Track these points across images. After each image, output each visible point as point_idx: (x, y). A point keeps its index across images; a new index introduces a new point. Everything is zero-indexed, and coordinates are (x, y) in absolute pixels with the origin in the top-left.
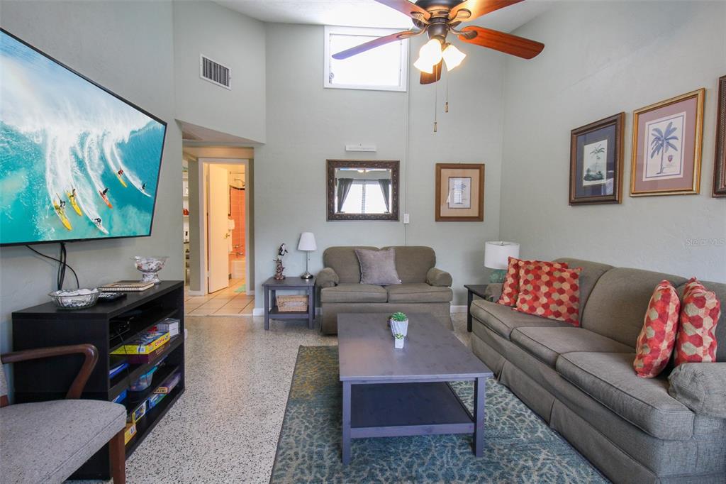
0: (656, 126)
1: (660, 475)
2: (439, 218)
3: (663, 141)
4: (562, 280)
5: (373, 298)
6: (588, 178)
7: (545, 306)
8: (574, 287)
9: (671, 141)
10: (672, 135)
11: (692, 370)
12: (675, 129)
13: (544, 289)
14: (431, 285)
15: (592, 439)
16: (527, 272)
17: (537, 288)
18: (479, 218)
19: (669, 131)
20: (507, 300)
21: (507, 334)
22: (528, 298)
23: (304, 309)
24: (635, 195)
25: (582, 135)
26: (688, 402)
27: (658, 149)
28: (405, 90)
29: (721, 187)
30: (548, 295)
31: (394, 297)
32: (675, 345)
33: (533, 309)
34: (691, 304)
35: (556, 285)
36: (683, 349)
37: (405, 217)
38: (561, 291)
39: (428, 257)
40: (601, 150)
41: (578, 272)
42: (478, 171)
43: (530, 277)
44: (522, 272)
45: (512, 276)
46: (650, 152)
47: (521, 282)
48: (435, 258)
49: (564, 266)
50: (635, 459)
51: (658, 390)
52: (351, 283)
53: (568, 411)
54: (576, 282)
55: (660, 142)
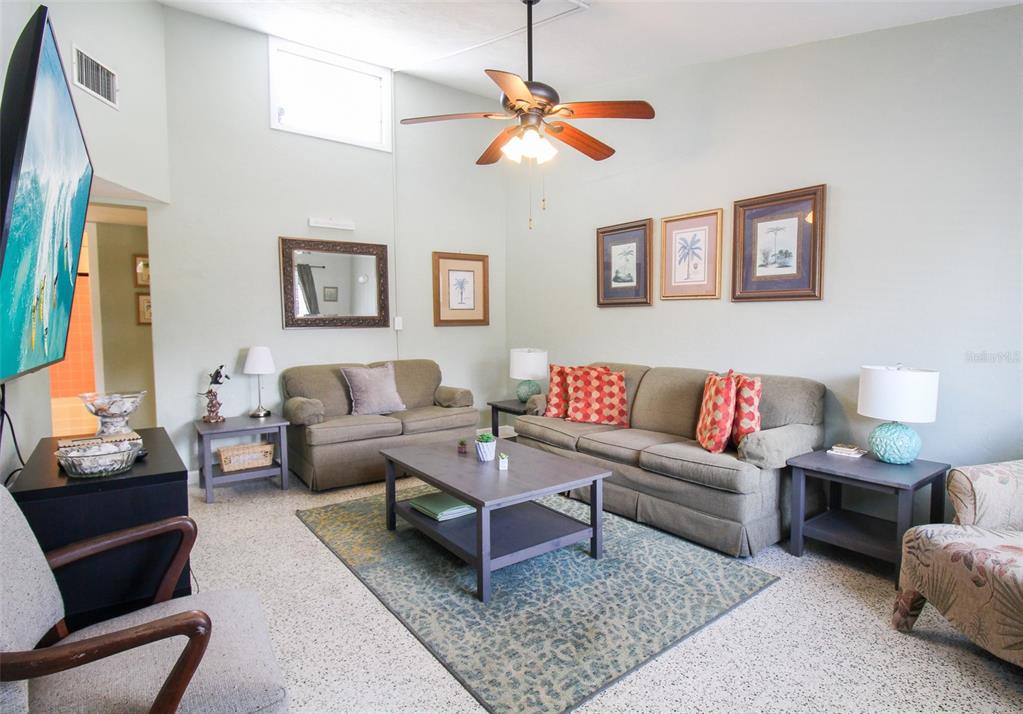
0: (683, 236)
1: (744, 523)
2: (439, 322)
3: (689, 250)
4: (611, 383)
5: (384, 432)
6: (617, 279)
7: (599, 412)
8: (622, 390)
9: (695, 251)
10: (697, 246)
11: (756, 438)
12: (699, 240)
13: (595, 394)
14: (448, 407)
15: (683, 516)
16: (576, 378)
17: (588, 394)
18: (485, 322)
19: (694, 242)
20: (554, 411)
21: (573, 444)
22: (580, 405)
24: (665, 298)
25: (607, 236)
26: (756, 462)
27: (684, 257)
28: (390, 151)
29: (738, 293)
30: (599, 400)
31: (411, 426)
32: (736, 423)
33: (587, 416)
34: (747, 388)
35: (607, 389)
36: (741, 424)
37: (397, 320)
38: (611, 395)
39: (431, 371)
40: (630, 253)
41: (623, 374)
42: (481, 263)
43: (580, 384)
44: (570, 380)
45: (558, 385)
46: (678, 259)
47: (571, 390)
48: (440, 372)
49: (607, 370)
50: (724, 518)
51: (729, 460)
52: (337, 415)
53: (654, 500)
54: (623, 384)
55: (686, 251)
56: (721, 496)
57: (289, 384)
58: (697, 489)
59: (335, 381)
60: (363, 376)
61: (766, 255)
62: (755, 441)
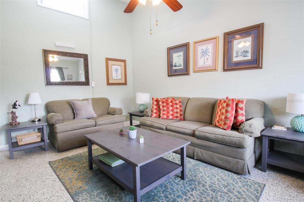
0: (201, 48)
1: (246, 161)
2: (109, 84)
3: (204, 53)
4: (176, 104)
5: (88, 125)
6: (175, 66)
7: (172, 115)
8: (180, 106)
9: (207, 53)
10: (208, 51)
11: (249, 124)
12: (209, 49)
13: (171, 108)
14: (113, 115)
16: (163, 102)
17: (168, 108)
18: (125, 84)
19: (207, 50)
20: (155, 115)
21: (165, 128)
22: (165, 112)
23: (39, 140)
24: (195, 72)
25: (171, 50)
26: (249, 134)
27: (203, 56)
28: (88, 19)
29: (226, 68)
30: (172, 110)
31: (98, 123)
32: (236, 118)
33: (168, 117)
34: (240, 103)
35: (175, 106)
36: (238, 118)
37: (92, 83)
38: (177, 108)
39: (106, 102)
40: (180, 56)
41: (180, 100)
42: (123, 63)
43: (165, 104)
44: (160, 103)
45: (155, 105)
46: (200, 58)
47: (161, 107)
48: (110, 102)
49: (174, 99)
50: (236, 158)
51: (235, 133)
53: (202, 150)
54: (181, 104)
55: (203, 53)
56: (234, 149)
57: (49, 108)
58: (223, 146)
59: (68, 106)
60: (79, 104)
61: (237, 53)
62: (248, 126)
